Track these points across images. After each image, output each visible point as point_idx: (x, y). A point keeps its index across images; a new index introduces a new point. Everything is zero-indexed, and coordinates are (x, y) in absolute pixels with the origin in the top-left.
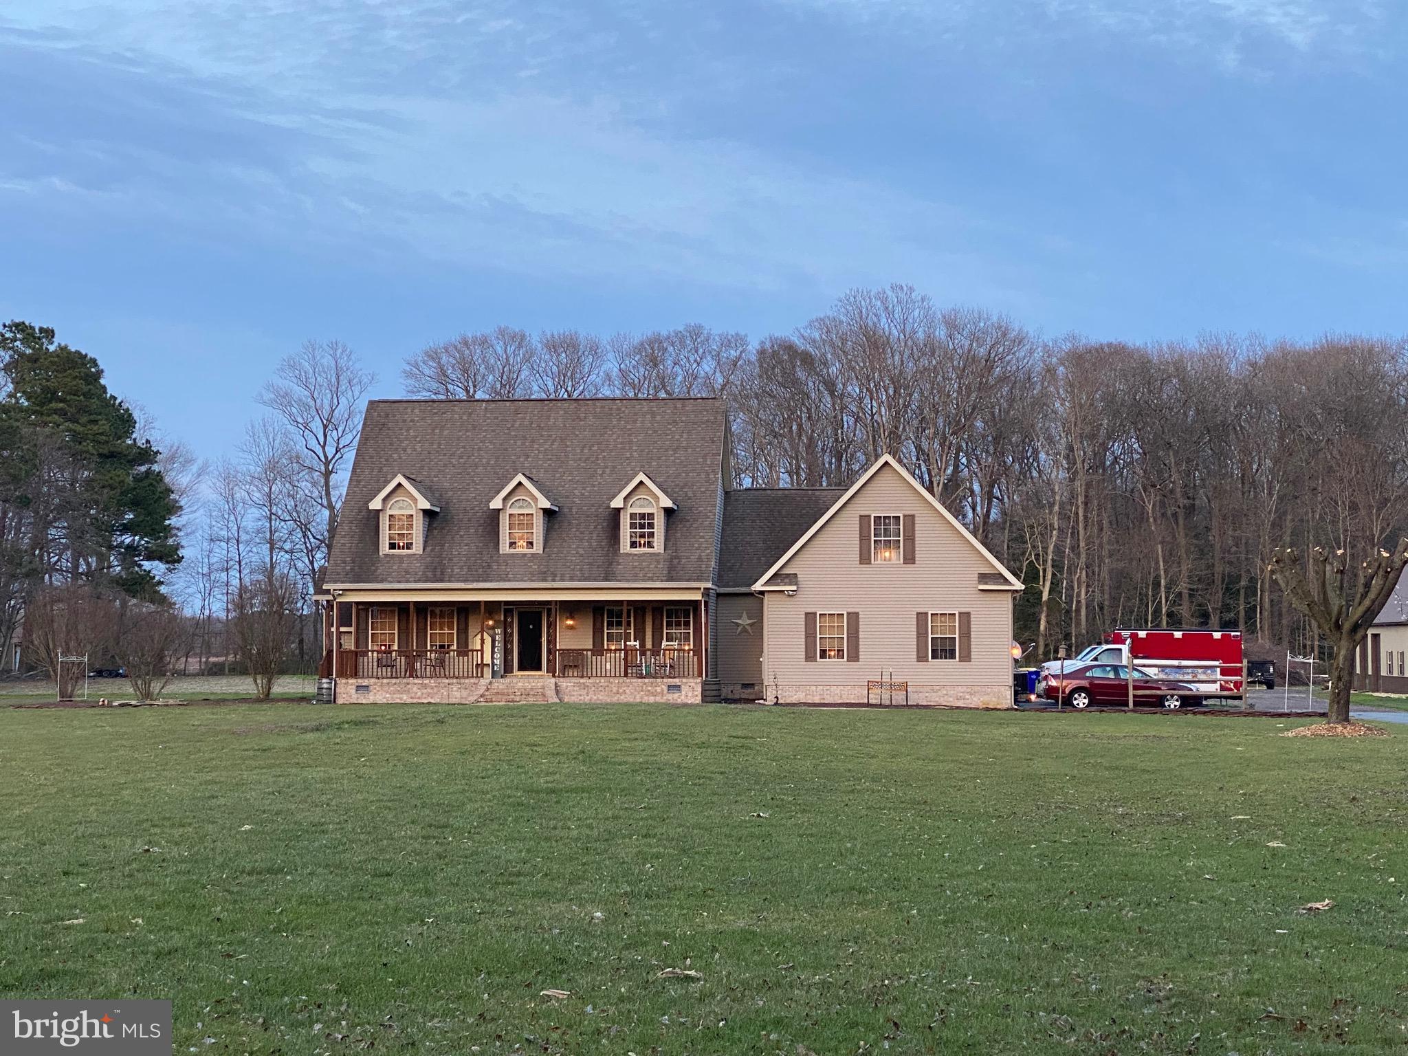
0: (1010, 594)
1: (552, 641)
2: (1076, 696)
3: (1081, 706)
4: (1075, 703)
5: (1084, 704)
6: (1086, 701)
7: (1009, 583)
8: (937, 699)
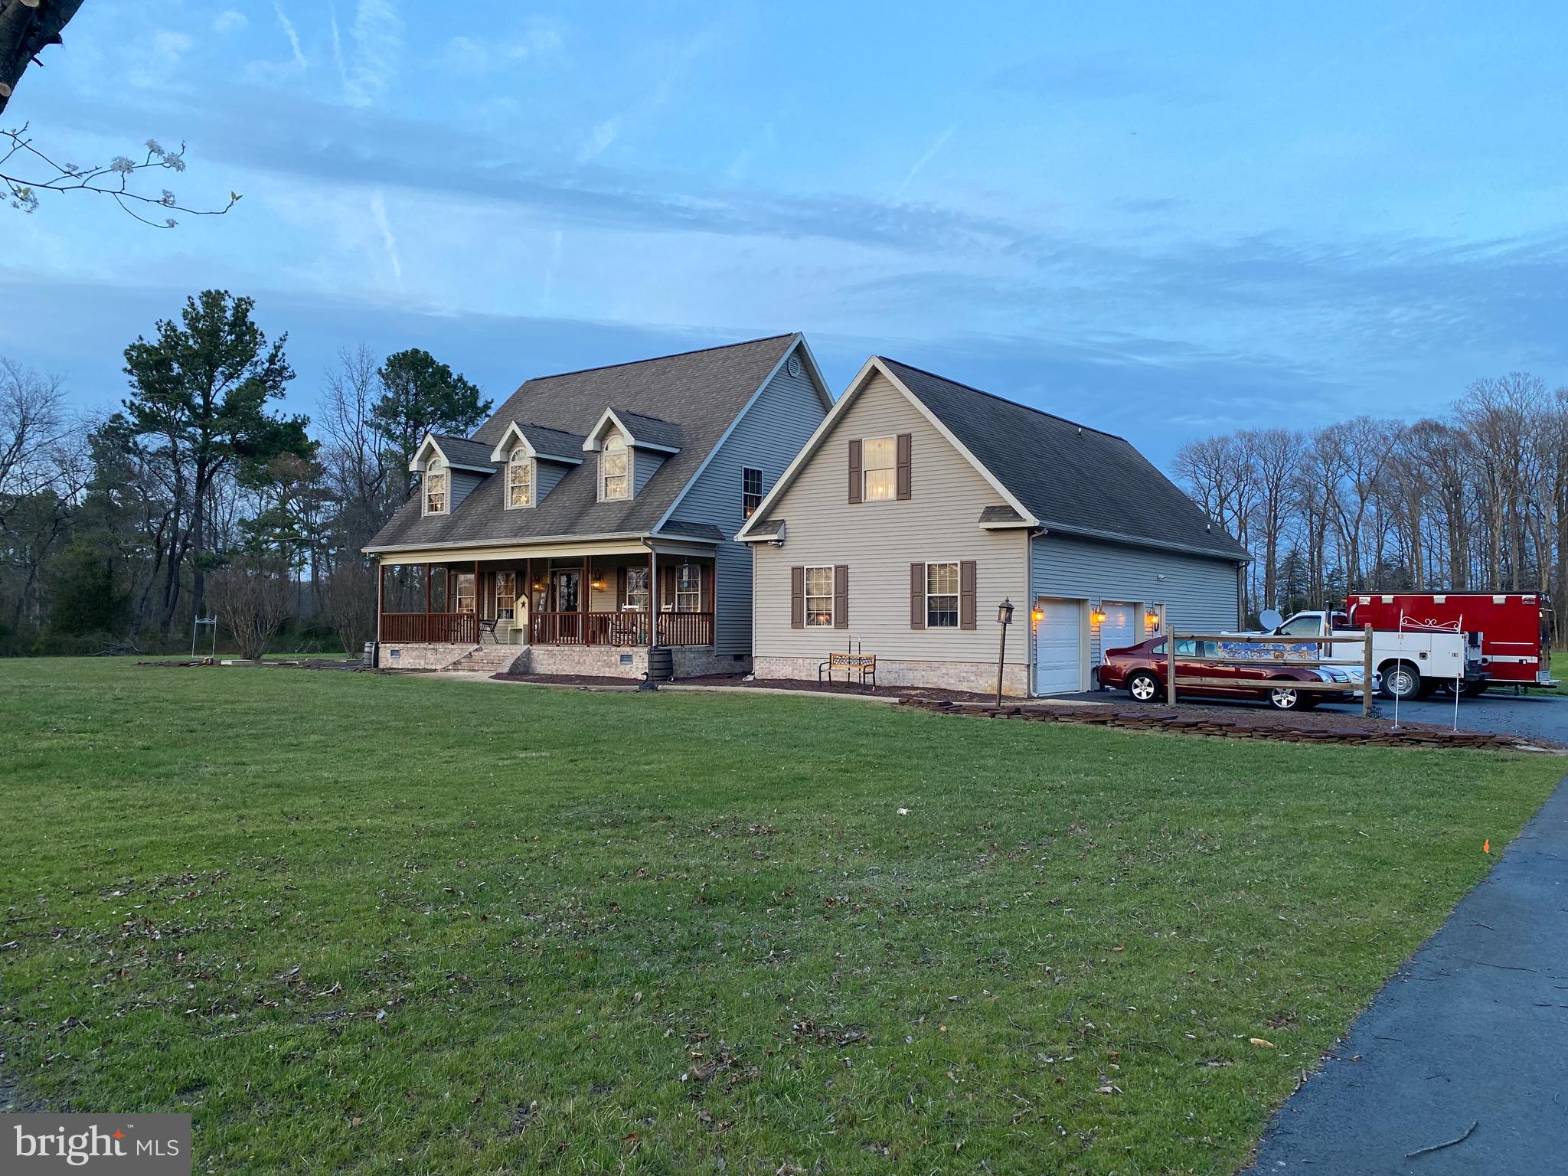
0: (1025, 535)
1: (586, 605)
2: (1137, 681)
3: (1144, 696)
4: (1136, 691)
5: (1148, 694)
6: (1151, 690)
7: (1021, 519)
8: (935, 680)
